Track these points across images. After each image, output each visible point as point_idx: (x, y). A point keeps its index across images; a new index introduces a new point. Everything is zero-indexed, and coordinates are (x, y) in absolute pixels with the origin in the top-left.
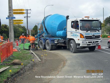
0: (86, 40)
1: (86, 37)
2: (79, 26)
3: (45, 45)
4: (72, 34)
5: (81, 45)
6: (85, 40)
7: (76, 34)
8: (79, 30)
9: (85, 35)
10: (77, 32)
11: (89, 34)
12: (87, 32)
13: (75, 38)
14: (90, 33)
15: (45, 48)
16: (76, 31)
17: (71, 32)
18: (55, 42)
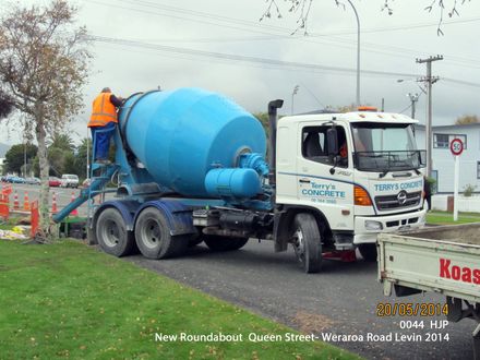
0: (379, 213)
1: (378, 198)
2: (351, 150)
3: (132, 234)
4: (308, 187)
5: (357, 239)
6: (376, 216)
7: (333, 187)
8: (351, 169)
9: (374, 193)
10: (335, 176)
11: (388, 187)
12: (381, 176)
13: (323, 204)
14: (392, 183)
15: (132, 250)
16: (332, 172)
17: (301, 178)
18: (196, 222)
